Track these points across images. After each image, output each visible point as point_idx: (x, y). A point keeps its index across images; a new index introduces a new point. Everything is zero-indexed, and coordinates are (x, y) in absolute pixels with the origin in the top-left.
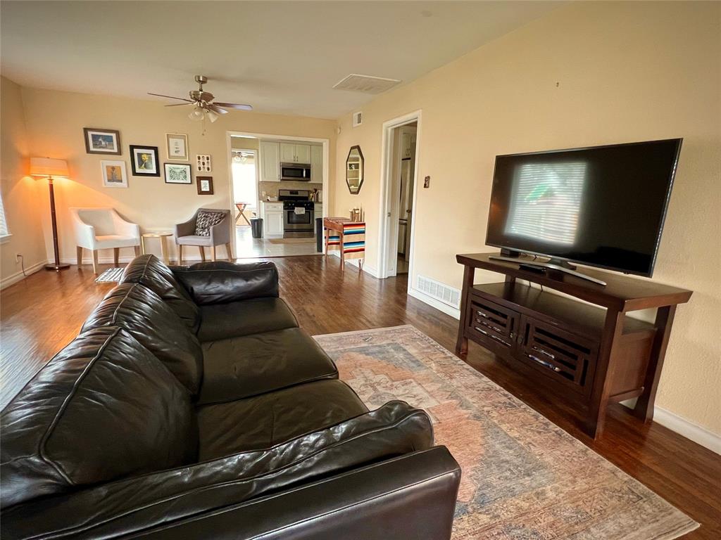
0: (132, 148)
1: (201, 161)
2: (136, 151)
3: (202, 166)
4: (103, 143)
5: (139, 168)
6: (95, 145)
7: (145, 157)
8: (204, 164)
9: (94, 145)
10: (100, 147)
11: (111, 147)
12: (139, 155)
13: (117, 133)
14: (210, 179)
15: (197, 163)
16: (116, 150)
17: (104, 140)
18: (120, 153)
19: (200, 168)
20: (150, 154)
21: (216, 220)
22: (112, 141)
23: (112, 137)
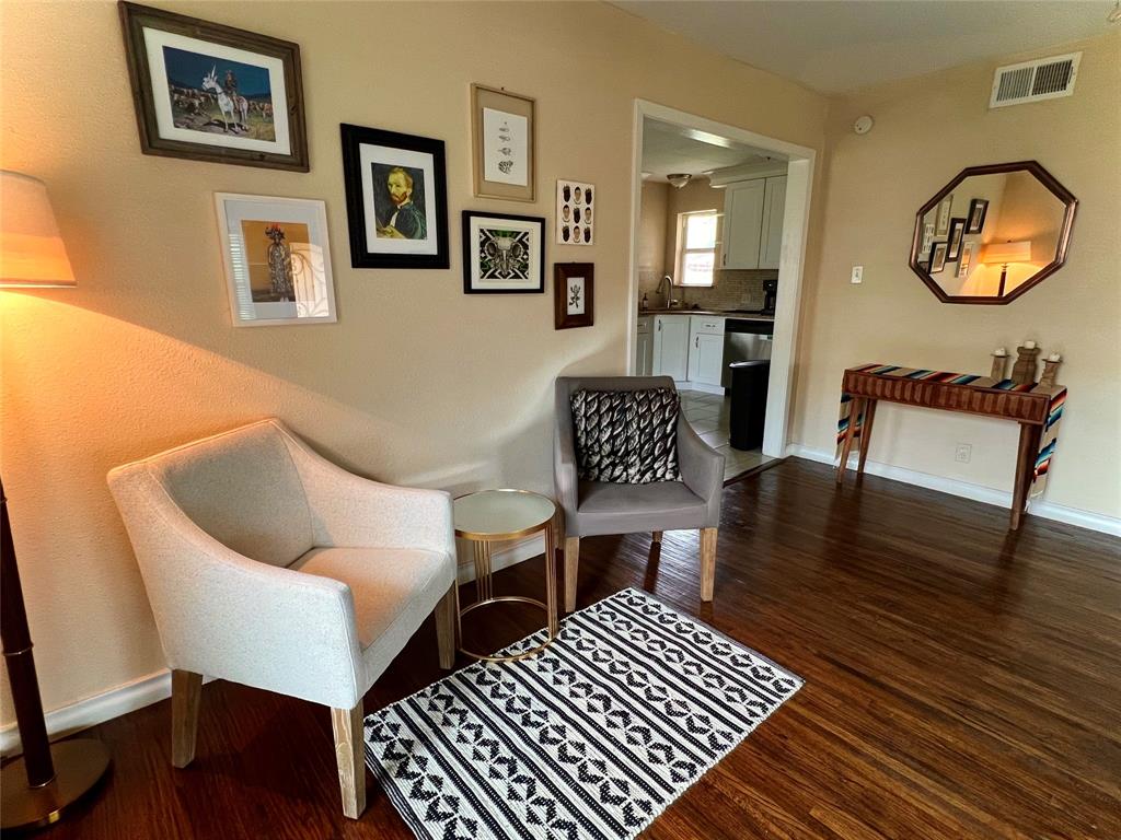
0: (353, 137)
1: (572, 204)
2: (370, 154)
3: (572, 225)
4: (225, 102)
5: (380, 232)
6: (185, 112)
7: (399, 185)
8: (577, 217)
9: (175, 104)
10: (207, 126)
11: (259, 125)
12: (381, 172)
13: (290, 53)
14: (585, 271)
15: (561, 214)
16: (282, 145)
17: (228, 89)
18: (299, 160)
19: (566, 236)
20: (420, 173)
21: (664, 422)
22: (267, 96)
23: (265, 72)
